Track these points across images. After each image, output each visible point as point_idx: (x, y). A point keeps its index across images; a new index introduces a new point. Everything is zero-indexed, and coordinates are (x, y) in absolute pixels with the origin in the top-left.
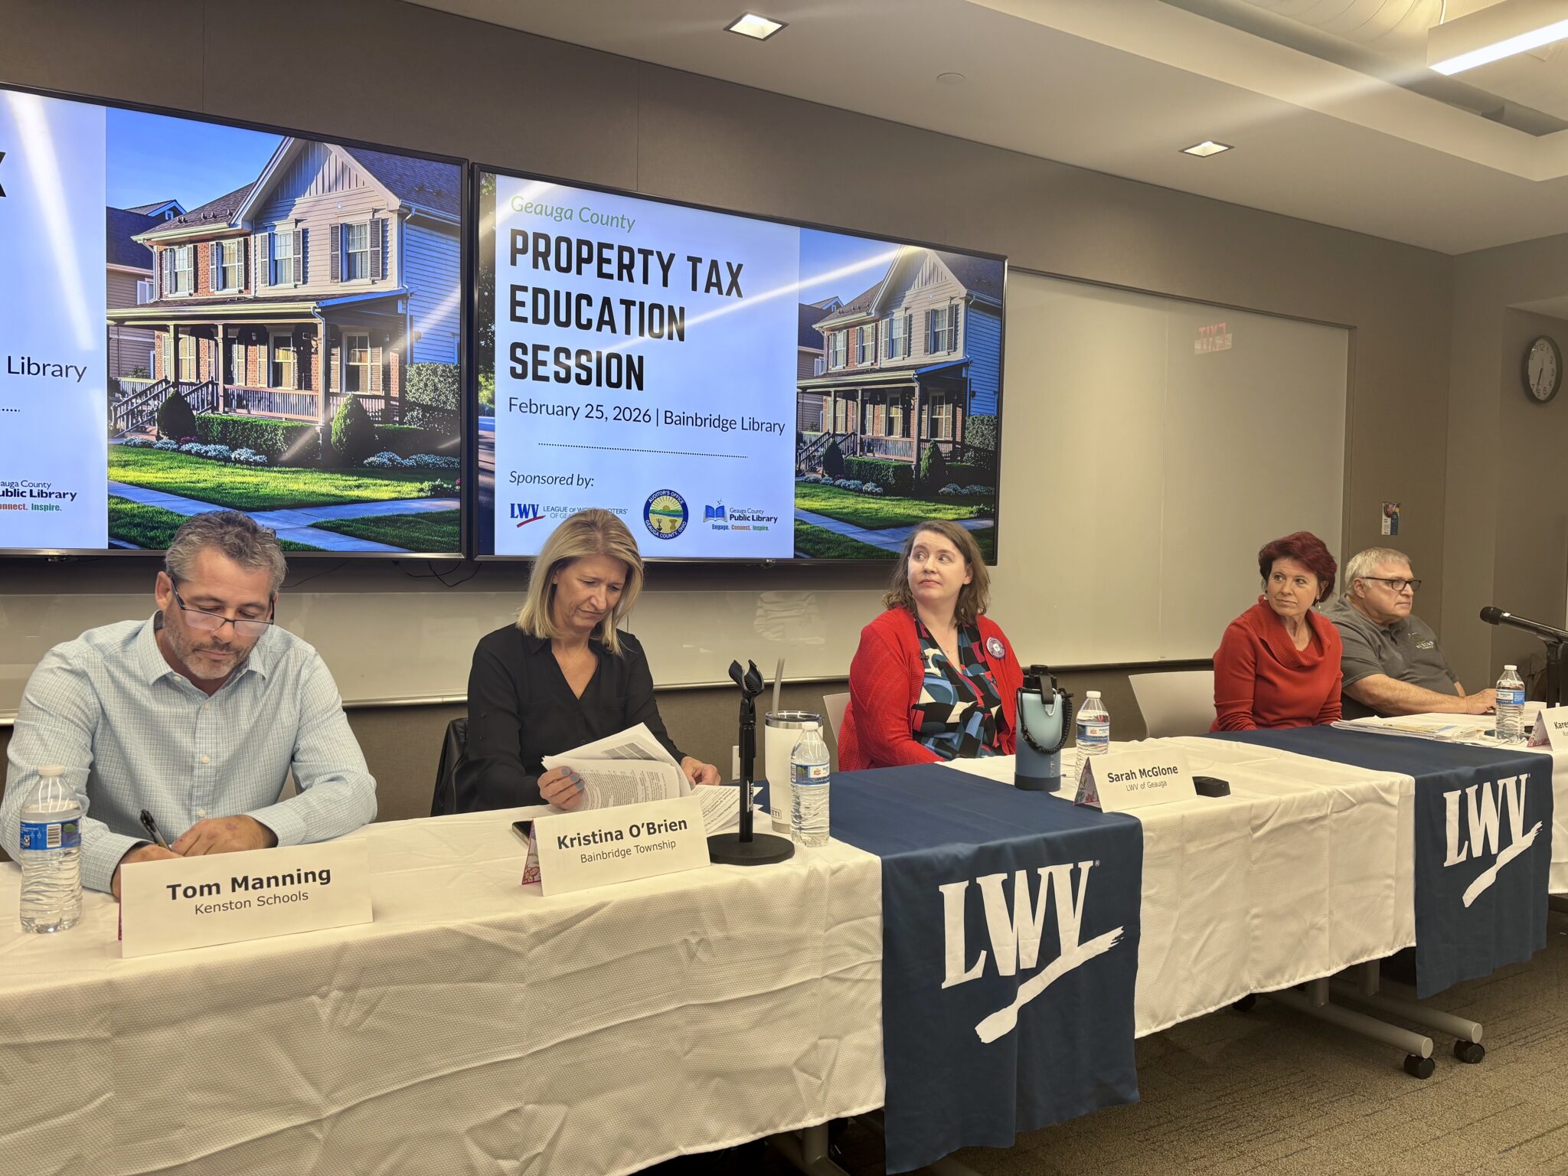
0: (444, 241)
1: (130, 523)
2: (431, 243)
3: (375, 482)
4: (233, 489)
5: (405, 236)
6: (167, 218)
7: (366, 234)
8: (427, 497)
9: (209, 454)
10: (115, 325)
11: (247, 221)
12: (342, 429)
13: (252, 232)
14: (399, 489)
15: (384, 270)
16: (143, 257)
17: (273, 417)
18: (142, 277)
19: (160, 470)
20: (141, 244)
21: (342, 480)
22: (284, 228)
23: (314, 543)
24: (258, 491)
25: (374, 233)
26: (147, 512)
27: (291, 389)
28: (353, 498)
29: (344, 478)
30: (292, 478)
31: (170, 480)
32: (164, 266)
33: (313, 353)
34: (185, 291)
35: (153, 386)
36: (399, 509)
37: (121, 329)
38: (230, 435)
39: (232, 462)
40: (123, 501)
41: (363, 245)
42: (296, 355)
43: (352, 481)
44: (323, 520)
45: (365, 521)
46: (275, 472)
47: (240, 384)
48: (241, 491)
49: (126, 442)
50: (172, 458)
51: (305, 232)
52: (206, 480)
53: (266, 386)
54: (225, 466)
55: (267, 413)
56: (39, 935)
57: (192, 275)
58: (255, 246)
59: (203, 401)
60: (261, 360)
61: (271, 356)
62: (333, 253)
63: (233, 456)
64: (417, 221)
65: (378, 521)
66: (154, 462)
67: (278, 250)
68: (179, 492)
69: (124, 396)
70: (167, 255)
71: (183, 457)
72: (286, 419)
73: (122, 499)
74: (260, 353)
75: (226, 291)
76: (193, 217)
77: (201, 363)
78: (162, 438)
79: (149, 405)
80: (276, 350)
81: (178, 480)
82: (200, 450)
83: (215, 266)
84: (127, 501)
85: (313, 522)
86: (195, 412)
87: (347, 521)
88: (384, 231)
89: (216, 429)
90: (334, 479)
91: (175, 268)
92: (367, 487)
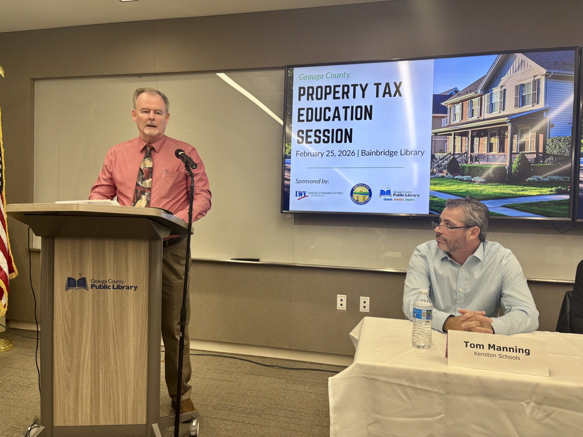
0: (566, 84)
1: (436, 205)
2: (560, 85)
3: (530, 188)
4: (472, 192)
5: (548, 85)
6: (453, 95)
7: (530, 86)
8: (554, 194)
9: (464, 179)
10: (434, 135)
11: (482, 90)
12: (517, 167)
13: (484, 94)
14: (541, 191)
15: (538, 100)
16: (444, 110)
17: (488, 164)
18: (444, 117)
19: (447, 186)
20: (444, 106)
21: (516, 188)
22: (496, 91)
23: (503, 213)
24: (482, 193)
25: (534, 86)
26: (442, 201)
27: (496, 153)
28: (521, 195)
29: (517, 187)
30: (495, 188)
31: (450, 189)
32: (451, 112)
33: (506, 138)
34: (458, 120)
35: (446, 156)
36: (541, 199)
37: (436, 136)
38: (472, 172)
39: (472, 182)
40: (434, 197)
41: (529, 92)
42: (498, 139)
43: (520, 188)
44: (507, 204)
45: (525, 204)
46: (488, 185)
47: (476, 152)
48: (475, 193)
49: (436, 176)
50: (451, 181)
51: (505, 90)
52: (462, 189)
53: (486, 152)
54: (469, 184)
55: (486, 163)
56: (418, 349)
57: (461, 114)
58: (485, 99)
59: (463, 160)
60: (485, 142)
61: (489, 140)
62: (516, 97)
63: (473, 180)
64: (554, 77)
65: (531, 204)
66: (445, 183)
67: (493, 99)
68: (453, 194)
69: (436, 160)
70: (452, 108)
71: (455, 181)
72: (494, 164)
73: (434, 196)
74: (484, 140)
75: (473, 118)
76: (462, 93)
77: (463, 146)
78: (448, 174)
79: (444, 162)
80: (491, 138)
81: (453, 189)
82: (461, 178)
83: (469, 109)
84: (436, 197)
85: (503, 205)
86: (460, 164)
87: (518, 204)
88: (539, 84)
89: (467, 170)
90: (512, 187)
91: (455, 112)
92: (527, 190)
